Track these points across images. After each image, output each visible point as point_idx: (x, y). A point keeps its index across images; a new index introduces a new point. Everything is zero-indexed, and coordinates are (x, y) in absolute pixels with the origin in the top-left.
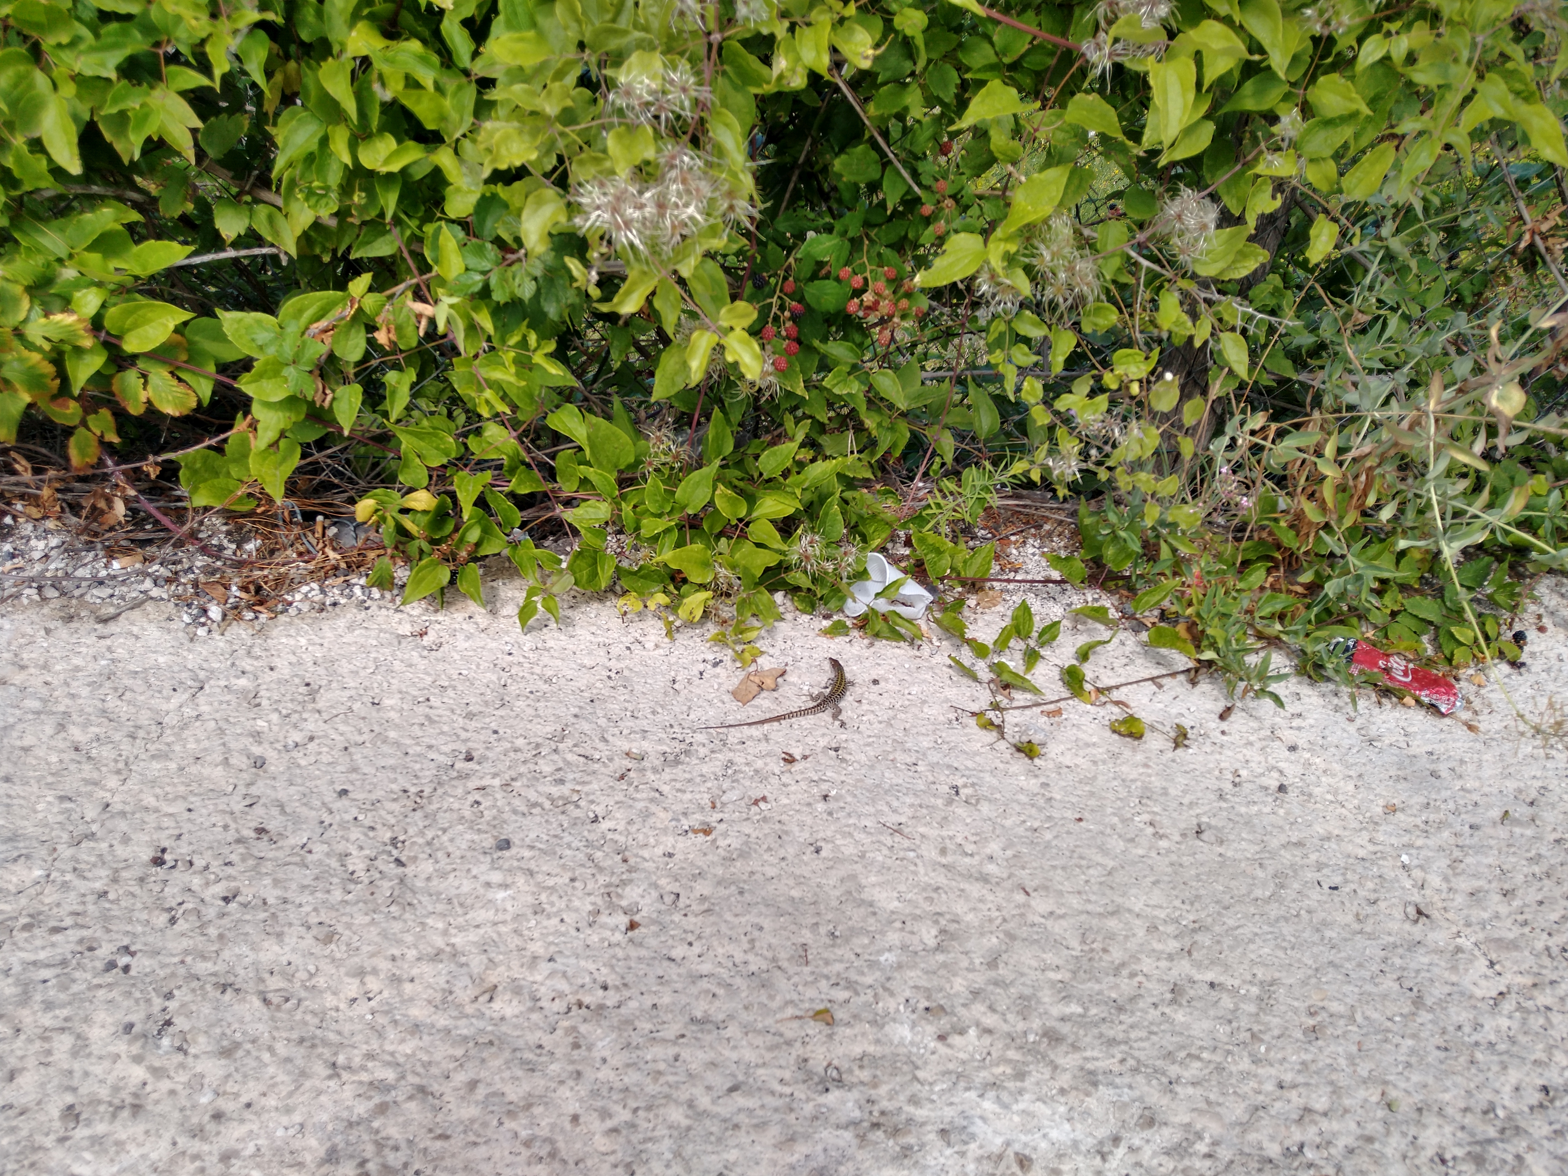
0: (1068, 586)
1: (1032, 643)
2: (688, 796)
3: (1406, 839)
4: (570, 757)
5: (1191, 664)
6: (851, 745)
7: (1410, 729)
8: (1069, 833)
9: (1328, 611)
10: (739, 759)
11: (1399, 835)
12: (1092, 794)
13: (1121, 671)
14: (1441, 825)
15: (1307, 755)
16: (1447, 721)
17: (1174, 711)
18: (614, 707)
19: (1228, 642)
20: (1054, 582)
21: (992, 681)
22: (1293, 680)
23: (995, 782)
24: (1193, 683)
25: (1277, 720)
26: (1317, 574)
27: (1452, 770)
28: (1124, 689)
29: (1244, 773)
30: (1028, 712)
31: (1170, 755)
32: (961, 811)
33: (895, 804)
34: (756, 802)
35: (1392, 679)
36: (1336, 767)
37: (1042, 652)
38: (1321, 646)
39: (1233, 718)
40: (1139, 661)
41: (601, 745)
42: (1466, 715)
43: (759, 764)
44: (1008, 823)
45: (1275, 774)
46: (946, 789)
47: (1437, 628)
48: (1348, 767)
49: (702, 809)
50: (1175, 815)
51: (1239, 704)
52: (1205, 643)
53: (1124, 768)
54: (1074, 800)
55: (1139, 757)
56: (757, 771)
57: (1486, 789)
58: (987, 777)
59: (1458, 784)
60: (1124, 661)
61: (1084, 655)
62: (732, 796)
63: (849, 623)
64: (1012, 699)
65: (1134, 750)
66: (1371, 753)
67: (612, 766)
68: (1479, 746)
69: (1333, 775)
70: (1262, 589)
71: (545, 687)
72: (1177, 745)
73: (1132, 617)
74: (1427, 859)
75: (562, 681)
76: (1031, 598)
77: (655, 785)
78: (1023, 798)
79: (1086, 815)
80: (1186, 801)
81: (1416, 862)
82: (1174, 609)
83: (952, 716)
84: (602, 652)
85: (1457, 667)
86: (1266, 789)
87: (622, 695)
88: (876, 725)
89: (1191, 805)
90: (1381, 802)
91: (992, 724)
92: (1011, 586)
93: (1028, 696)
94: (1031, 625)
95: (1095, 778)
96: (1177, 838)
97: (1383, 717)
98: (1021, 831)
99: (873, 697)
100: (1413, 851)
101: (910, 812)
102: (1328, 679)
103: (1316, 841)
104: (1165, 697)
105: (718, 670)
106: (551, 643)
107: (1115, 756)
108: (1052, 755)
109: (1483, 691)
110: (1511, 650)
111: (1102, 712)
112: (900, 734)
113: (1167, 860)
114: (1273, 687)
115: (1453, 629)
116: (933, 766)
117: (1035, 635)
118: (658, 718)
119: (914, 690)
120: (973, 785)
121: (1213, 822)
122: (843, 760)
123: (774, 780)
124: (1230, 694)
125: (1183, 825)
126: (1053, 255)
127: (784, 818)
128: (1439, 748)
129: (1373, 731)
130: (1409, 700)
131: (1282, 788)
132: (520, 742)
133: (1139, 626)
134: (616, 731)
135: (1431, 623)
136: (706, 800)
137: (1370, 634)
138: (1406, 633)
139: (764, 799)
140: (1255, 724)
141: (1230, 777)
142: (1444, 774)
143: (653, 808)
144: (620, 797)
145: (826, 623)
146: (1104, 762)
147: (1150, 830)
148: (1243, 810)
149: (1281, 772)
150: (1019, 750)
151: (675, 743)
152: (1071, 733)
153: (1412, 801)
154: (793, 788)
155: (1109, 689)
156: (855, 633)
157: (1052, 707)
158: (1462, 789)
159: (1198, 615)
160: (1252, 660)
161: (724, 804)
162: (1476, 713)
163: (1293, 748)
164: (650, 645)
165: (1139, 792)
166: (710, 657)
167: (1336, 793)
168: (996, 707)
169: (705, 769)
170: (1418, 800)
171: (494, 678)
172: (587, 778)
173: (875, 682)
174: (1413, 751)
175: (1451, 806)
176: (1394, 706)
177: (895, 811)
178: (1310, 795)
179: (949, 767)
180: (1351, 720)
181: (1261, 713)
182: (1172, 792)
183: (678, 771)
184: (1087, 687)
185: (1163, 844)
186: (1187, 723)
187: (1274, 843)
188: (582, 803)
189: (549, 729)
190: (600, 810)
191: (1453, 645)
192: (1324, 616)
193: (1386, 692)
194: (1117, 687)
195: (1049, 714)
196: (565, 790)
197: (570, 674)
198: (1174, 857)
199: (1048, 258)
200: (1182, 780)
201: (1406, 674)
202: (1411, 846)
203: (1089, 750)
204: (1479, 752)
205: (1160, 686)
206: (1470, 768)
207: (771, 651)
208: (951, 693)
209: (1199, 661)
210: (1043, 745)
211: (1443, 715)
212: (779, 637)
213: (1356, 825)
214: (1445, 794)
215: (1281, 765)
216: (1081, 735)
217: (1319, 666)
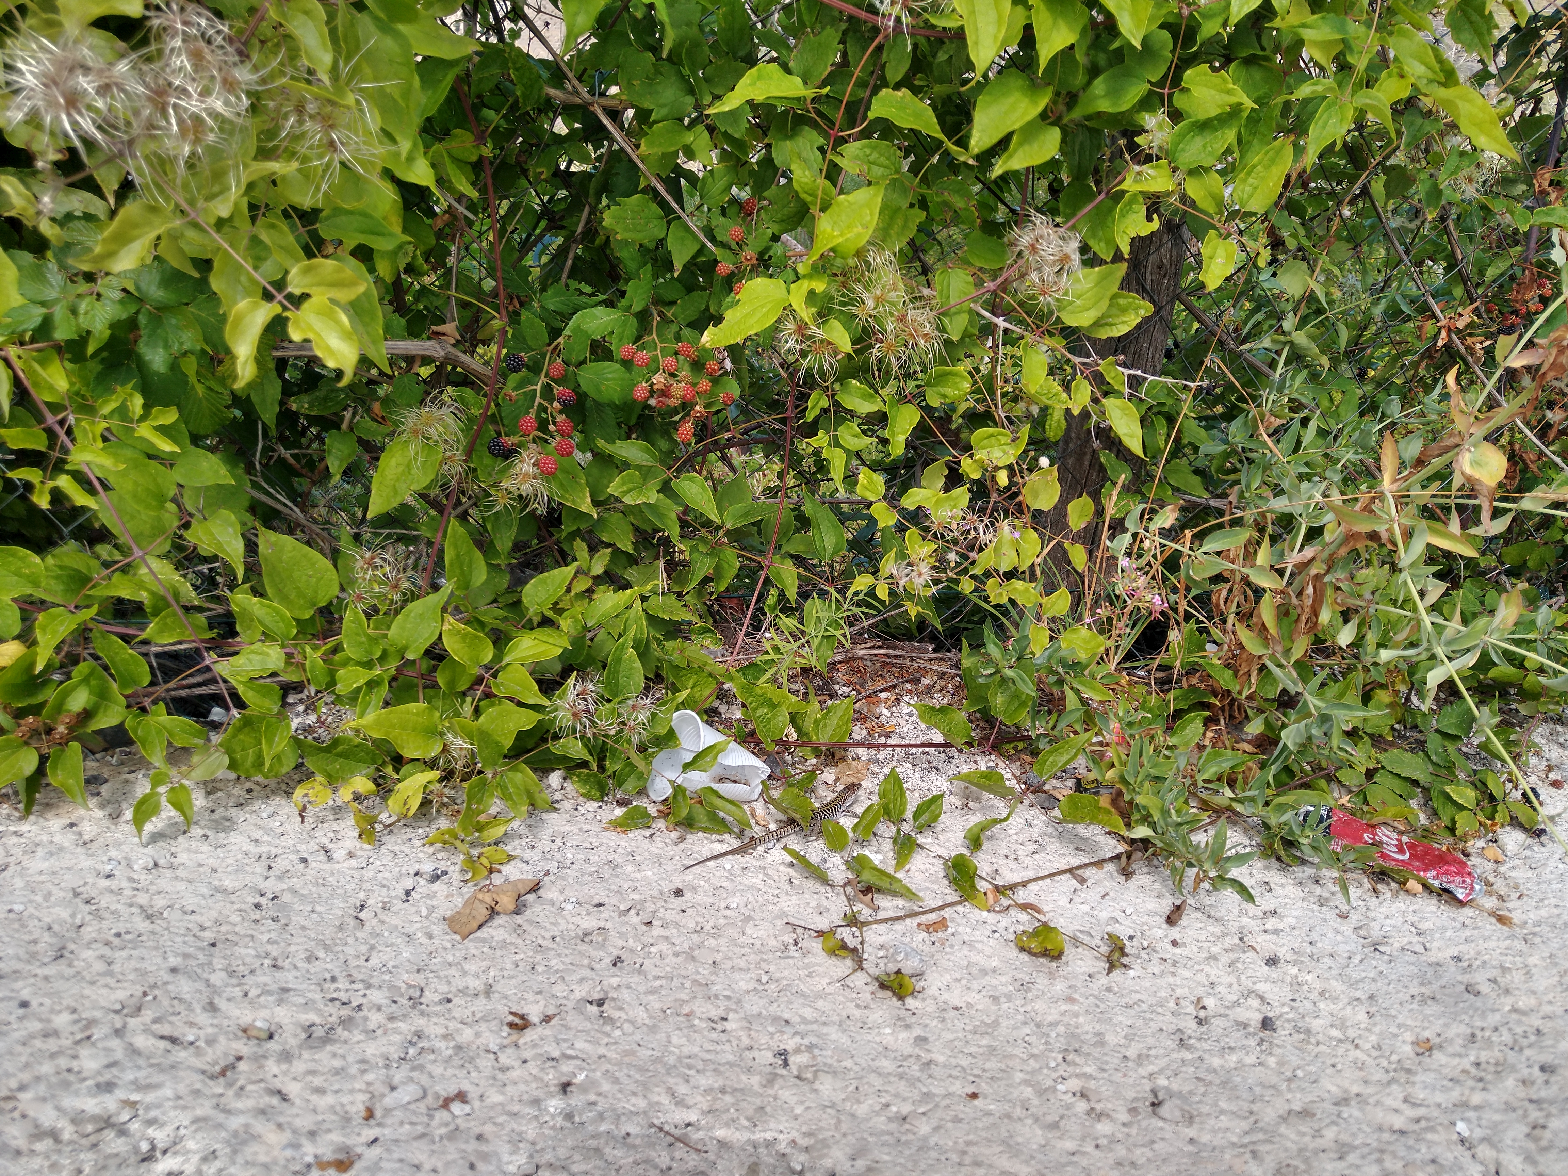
0: (953, 751)
1: (906, 828)
2: (329, 1099)
3: (1455, 1095)
4: (141, 1041)
5: (1122, 848)
6: (625, 994)
7: (1424, 926)
8: (957, 1120)
9: (1287, 770)
10: (434, 1028)
11: (1445, 1090)
12: (992, 1050)
13: (1028, 861)
14: (1501, 1068)
15: (1294, 971)
16: (1467, 911)
17: (1104, 915)
18: (246, 952)
19: (1165, 813)
20: (936, 746)
21: (848, 883)
22: (1259, 864)
23: (844, 1040)
24: (1127, 874)
25: (1245, 920)
26: (1267, 723)
27: (1494, 981)
28: (1032, 887)
29: (1209, 1002)
30: (898, 926)
31: (1104, 980)
32: (787, 1094)
33: (682, 1089)
34: (446, 1104)
35: (1384, 856)
36: (1337, 986)
37: (921, 840)
38: (1288, 816)
39: (1184, 921)
40: (1053, 846)
41: (203, 1018)
42: (1490, 903)
43: (467, 1035)
44: (862, 1110)
45: (1255, 1003)
46: (768, 1057)
47: (1426, 790)
48: (1353, 985)
49: (347, 1119)
50: (1117, 1077)
51: (1191, 901)
52: (1136, 816)
53: (1039, 1006)
54: (965, 1062)
55: (1060, 987)
56: (459, 1048)
57: (1547, 1009)
58: (833, 1033)
59: (1507, 1003)
60: (1032, 847)
61: (975, 842)
62: (406, 1094)
63: (653, 810)
64: (877, 909)
65: (1052, 976)
66: (1377, 961)
67: (210, 1054)
68: (1519, 945)
69: (1335, 999)
70: (1201, 747)
71: (143, 925)
72: (1112, 967)
73: (1038, 790)
74: (1494, 1126)
75: (177, 914)
76: (905, 770)
77: (277, 1084)
78: (887, 1065)
79: (984, 1087)
80: (1132, 1053)
81: (1478, 1133)
82: (1092, 776)
83: (789, 938)
84: (260, 868)
85: (1464, 839)
86: (1245, 1026)
87: (267, 932)
88: (670, 960)
89: (1141, 1059)
90: (1409, 1037)
91: (844, 946)
92: (881, 755)
93: (900, 902)
94: (903, 803)
95: (996, 1024)
96: (1124, 1117)
97: (1384, 910)
98: (880, 1123)
99: (670, 916)
100: (1471, 1114)
101: (704, 1103)
102: (1303, 862)
103: (1328, 1106)
104: (1091, 895)
105: (436, 886)
106: (183, 858)
107: (1024, 987)
108: (933, 991)
109: (1503, 869)
110: (1523, 812)
111: (1005, 921)
112: (705, 971)
113: (1111, 1158)
114: (1234, 873)
115: (1448, 789)
116: (749, 1021)
117: (909, 815)
118: (316, 967)
119: (734, 901)
120: (810, 1047)
121: (1175, 1087)
122: (610, 1020)
123: (486, 1063)
124: (1178, 886)
125: (1131, 1094)
126: (878, 300)
127: (488, 1129)
128: (1467, 951)
129: (1376, 933)
130: (1413, 885)
131: (1267, 1024)
132: (62, 1020)
133: (1048, 802)
134: (238, 992)
135: (1415, 783)
136: (357, 1104)
137: (1345, 800)
138: (1390, 798)
139: (461, 1097)
140: (1216, 929)
141: (1191, 1009)
142: (1485, 988)
143: (259, 1126)
144: (204, 1109)
145: (619, 812)
146: (1009, 997)
147: (1082, 1106)
148: (1216, 1062)
149: (1262, 998)
150: (883, 986)
151: (332, 1009)
152: (960, 955)
153: (1451, 1033)
154: (514, 1074)
155: (1012, 887)
156: (661, 824)
157: (933, 917)
158: (1514, 1010)
159: (1123, 780)
160: (1200, 838)
161: (388, 1111)
162: (1501, 898)
163: (1272, 961)
164: (339, 854)
165: (1061, 1043)
166: (428, 867)
167: (1342, 1026)
168: (852, 921)
169: (372, 1050)
170: (1458, 1030)
171: (65, 914)
172: (157, 1078)
173: (678, 893)
174: (1434, 956)
175: (1506, 1037)
176: (1395, 895)
177: (680, 1103)
178: (1308, 1032)
179: (775, 1019)
180: (1344, 916)
181: (1222, 912)
182: (1112, 1039)
183: (325, 1058)
184: (982, 886)
185: (1103, 1128)
186: (1123, 931)
187: (1269, 1114)
188: (134, 1126)
189: (121, 995)
190: (160, 1136)
191: (1450, 810)
192: (1284, 777)
193: (1381, 875)
194: (1024, 884)
195: (928, 928)
196: (109, 1103)
197: (191, 902)
198: (1121, 1151)
199: (870, 303)
200: (1124, 1019)
201: (1401, 851)
202: (1464, 1105)
203: (987, 980)
204: (1521, 953)
205: (1083, 881)
206: (1517, 977)
207: (528, 855)
208: (790, 904)
209: (1133, 841)
210: (920, 975)
211: (1461, 904)
212: (545, 834)
213: (1379, 1075)
214: (1494, 1019)
215: (1261, 987)
216: (975, 958)
217: (1290, 844)
